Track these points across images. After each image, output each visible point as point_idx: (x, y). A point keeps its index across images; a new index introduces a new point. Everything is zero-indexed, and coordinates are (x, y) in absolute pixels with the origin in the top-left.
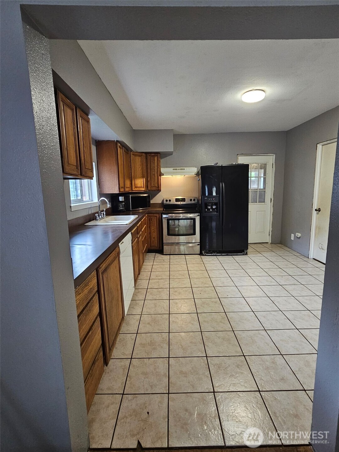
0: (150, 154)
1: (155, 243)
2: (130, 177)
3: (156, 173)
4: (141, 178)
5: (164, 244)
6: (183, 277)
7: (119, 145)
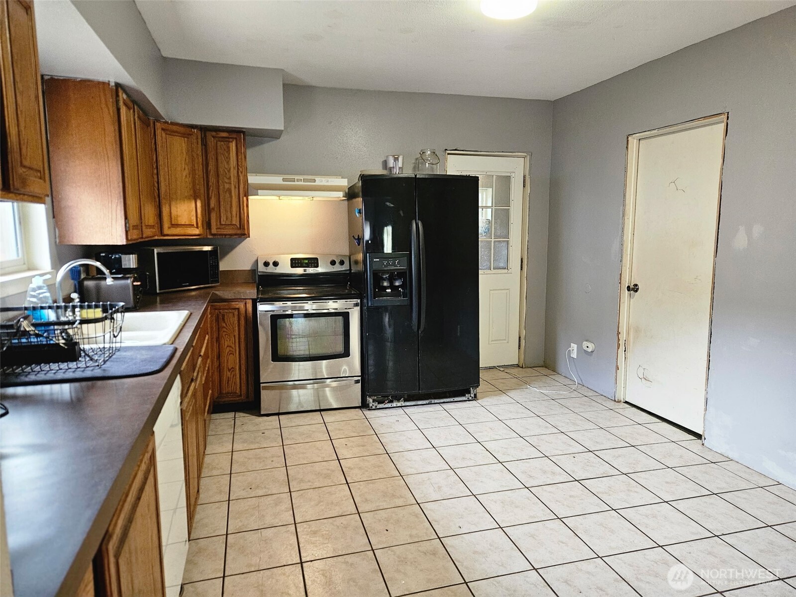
0: (214, 134)
1: (235, 383)
2: (156, 195)
3: (232, 185)
4: (188, 198)
5: (262, 385)
6: (327, 482)
7: (125, 96)
